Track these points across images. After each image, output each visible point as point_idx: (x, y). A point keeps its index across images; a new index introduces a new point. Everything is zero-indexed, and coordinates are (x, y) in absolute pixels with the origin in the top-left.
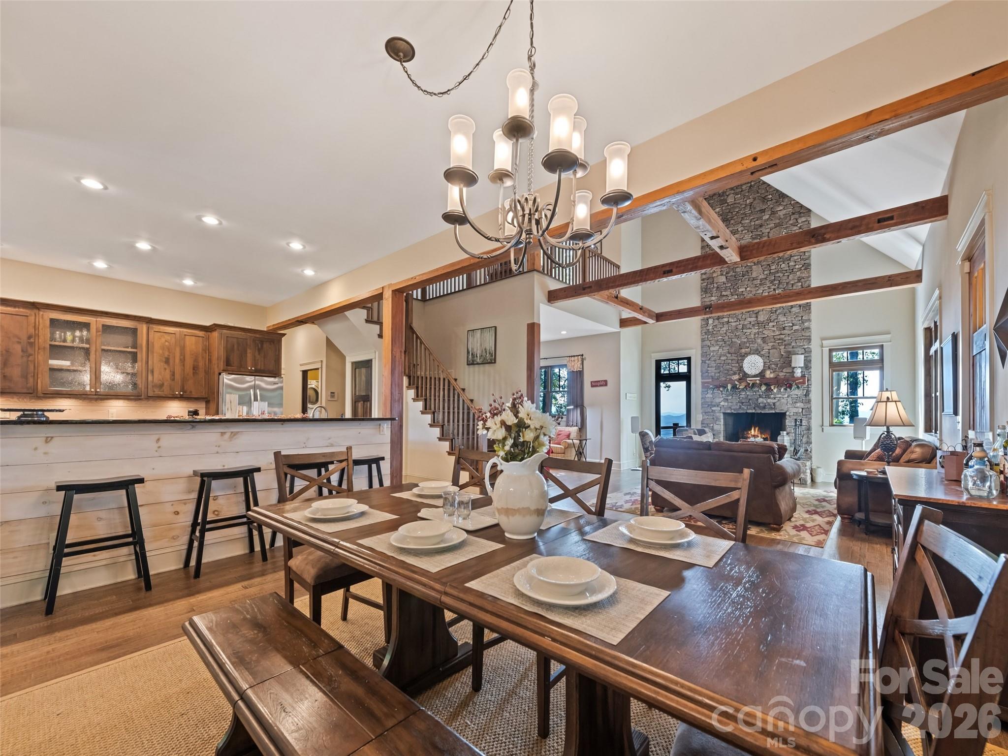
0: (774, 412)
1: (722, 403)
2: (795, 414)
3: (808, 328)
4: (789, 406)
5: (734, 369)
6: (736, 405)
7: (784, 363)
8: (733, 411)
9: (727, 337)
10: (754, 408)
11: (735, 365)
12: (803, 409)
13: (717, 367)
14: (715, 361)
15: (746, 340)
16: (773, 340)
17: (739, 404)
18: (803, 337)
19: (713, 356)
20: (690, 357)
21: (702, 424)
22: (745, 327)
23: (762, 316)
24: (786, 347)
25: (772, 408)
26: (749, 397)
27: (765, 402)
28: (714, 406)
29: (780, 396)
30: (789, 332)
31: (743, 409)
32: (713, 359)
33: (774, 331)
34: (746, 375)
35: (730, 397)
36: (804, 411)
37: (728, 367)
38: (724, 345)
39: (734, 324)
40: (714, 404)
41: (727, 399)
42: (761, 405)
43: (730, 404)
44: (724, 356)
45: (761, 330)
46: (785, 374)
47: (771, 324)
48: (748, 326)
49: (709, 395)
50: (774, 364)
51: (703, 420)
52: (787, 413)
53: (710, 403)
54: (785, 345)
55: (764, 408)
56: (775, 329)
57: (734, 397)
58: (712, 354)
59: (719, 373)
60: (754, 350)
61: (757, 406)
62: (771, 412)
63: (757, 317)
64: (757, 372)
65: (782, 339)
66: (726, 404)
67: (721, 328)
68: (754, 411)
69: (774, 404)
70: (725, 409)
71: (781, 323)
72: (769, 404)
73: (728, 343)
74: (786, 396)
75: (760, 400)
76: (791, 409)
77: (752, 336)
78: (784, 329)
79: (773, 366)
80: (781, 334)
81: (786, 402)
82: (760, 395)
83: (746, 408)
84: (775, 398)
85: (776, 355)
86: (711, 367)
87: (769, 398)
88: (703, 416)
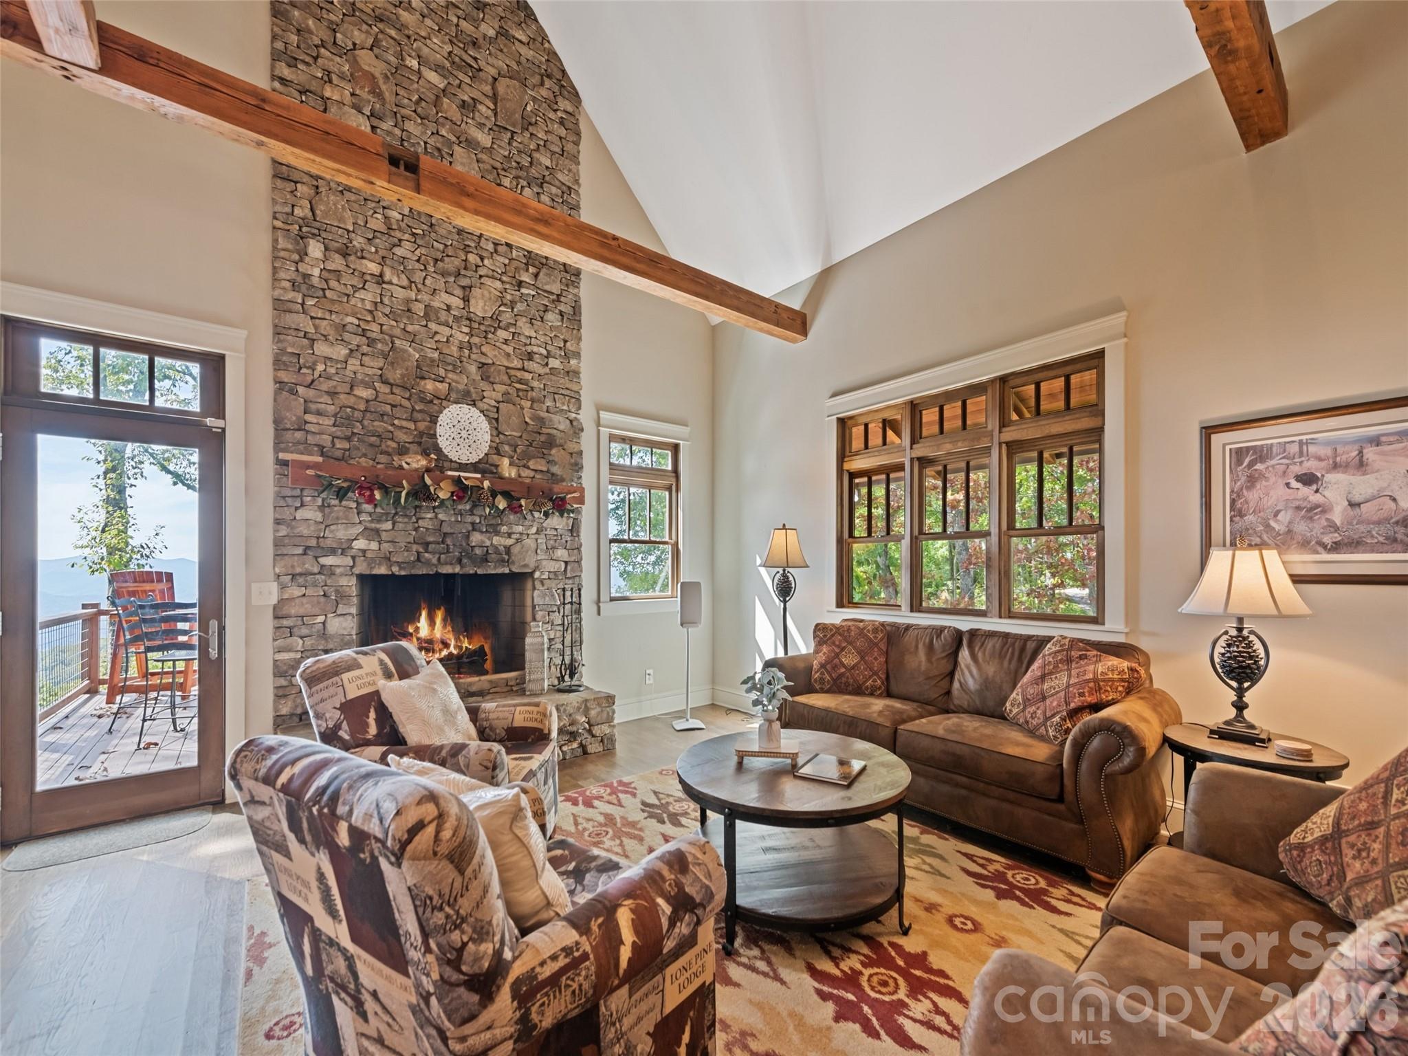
0: (507, 571)
1: (360, 544)
2: (552, 576)
3: (577, 373)
4: (541, 556)
5: (402, 437)
6: (408, 550)
7: (531, 445)
8: (395, 569)
9: (375, 327)
10: (460, 561)
11: (404, 424)
12: (566, 563)
13: (343, 419)
14: (333, 394)
15: (436, 355)
16: (505, 378)
17: (415, 547)
18: (567, 392)
19: (325, 376)
20: (222, 358)
21: (276, 617)
22: (433, 317)
23: (481, 303)
24: (535, 405)
25: (503, 561)
26: (446, 529)
27: (488, 543)
28: (333, 552)
29: (520, 529)
30: (542, 371)
31: (428, 563)
32: (325, 386)
33: (508, 355)
34: (442, 462)
35: (388, 525)
36: (569, 568)
37: (379, 425)
38: (365, 349)
39: (400, 293)
40: (329, 543)
41: (377, 531)
42: (478, 551)
43: (386, 546)
44: (369, 385)
45: (475, 340)
46: (532, 474)
47: (502, 334)
48: (443, 316)
49: (310, 513)
50: (510, 445)
51: (281, 601)
52: (537, 575)
53: (313, 542)
54: (533, 401)
55: (485, 559)
56: (509, 349)
57: (400, 526)
58: (320, 367)
59: (348, 439)
60: (458, 391)
61: (467, 553)
62: (500, 571)
63: (466, 300)
64: (474, 458)
65: (526, 383)
66: (374, 546)
67: (356, 289)
68: (457, 569)
69: (508, 550)
70: (371, 562)
71: (523, 339)
72: (497, 551)
73: (379, 346)
74: (534, 530)
75: (476, 538)
76: (544, 563)
77: (454, 350)
78: (530, 356)
79: (507, 448)
80: (523, 369)
81: (533, 546)
82: (473, 524)
83: (435, 561)
84: (509, 535)
85: (515, 420)
86: (319, 413)
87: (497, 533)
88: (283, 587)
